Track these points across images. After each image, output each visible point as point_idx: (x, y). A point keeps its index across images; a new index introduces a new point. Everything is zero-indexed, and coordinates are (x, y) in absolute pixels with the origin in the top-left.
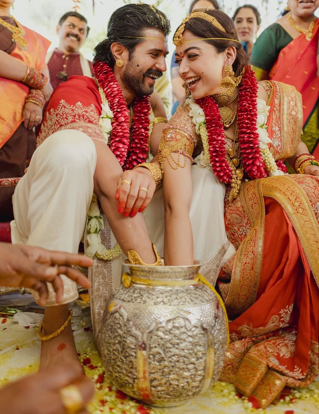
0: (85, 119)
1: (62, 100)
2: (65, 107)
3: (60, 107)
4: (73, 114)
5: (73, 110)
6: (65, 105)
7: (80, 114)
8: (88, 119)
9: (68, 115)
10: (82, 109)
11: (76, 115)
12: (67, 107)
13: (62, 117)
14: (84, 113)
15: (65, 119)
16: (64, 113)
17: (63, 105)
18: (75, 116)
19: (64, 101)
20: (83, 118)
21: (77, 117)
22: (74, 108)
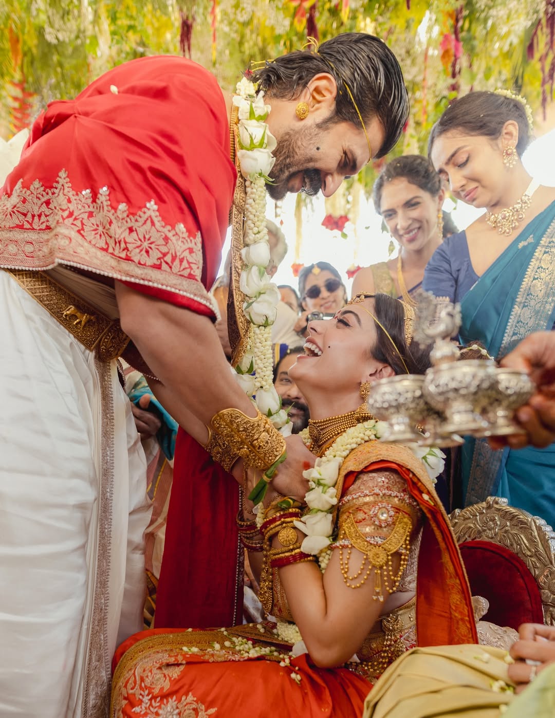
0: (184, 269)
1: (153, 202)
2: (153, 223)
3: (145, 217)
4: (164, 250)
5: (166, 239)
6: (156, 220)
7: (178, 254)
8: (188, 270)
9: (153, 246)
10: (185, 241)
11: (168, 253)
12: (158, 224)
13: (139, 243)
14: (186, 254)
15: (144, 252)
16: (147, 237)
17: (150, 217)
18: (165, 255)
19: (156, 207)
20: (181, 265)
21: (168, 258)
22: (170, 235)
